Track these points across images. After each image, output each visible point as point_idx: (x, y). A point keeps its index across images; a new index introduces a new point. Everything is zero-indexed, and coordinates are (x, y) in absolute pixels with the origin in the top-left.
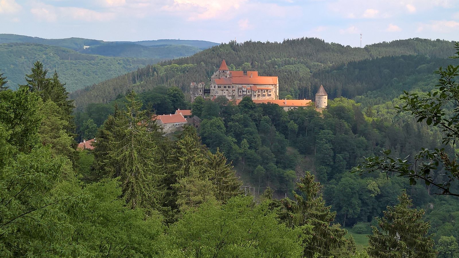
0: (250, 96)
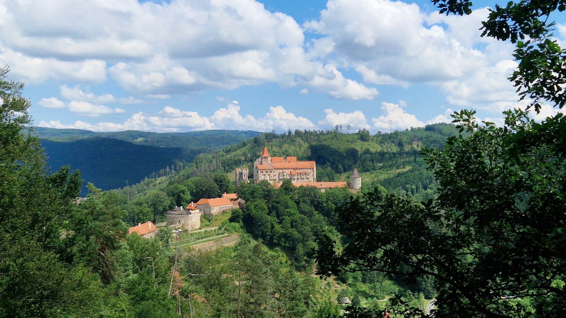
0: (290, 179)
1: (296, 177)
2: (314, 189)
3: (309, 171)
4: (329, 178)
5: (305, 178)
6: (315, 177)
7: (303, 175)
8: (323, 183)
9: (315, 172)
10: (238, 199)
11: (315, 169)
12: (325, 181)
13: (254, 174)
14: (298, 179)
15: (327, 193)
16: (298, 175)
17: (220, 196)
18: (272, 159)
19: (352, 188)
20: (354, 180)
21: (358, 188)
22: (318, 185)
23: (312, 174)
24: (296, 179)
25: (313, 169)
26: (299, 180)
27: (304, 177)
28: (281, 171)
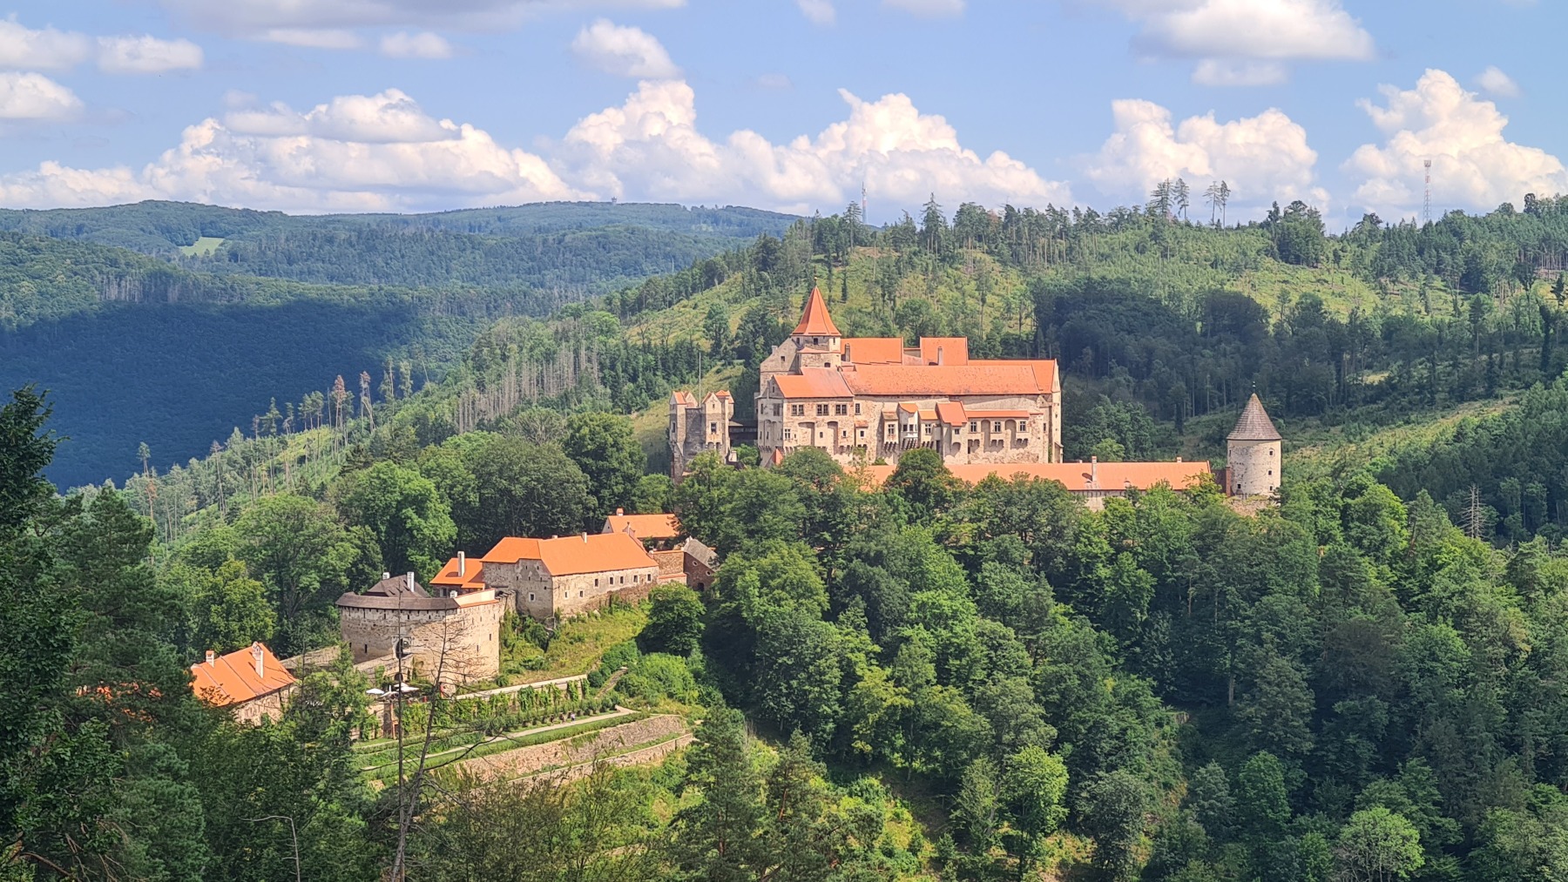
0: (935, 448)
1: (963, 437)
2: (1050, 494)
3: (1029, 406)
4: (1122, 441)
5: (1007, 443)
6: (1057, 438)
7: (998, 429)
8: (1095, 467)
9: (1057, 410)
10: (681, 539)
11: (1057, 398)
12: (1104, 458)
13: (760, 418)
14: (973, 445)
15: (1115, 518)
16: (973, 429)
17: (594, 526)
18: (847, 348)
19: (1238, 491)
20: (1245, 452)
21: (1266, 493)
22: (1071, 475)
23: (1041, 421)
24: (964, 448)
25: (1047, 396)
26: (980, 451)
27: (1005, 435)
28: (891, 406)
